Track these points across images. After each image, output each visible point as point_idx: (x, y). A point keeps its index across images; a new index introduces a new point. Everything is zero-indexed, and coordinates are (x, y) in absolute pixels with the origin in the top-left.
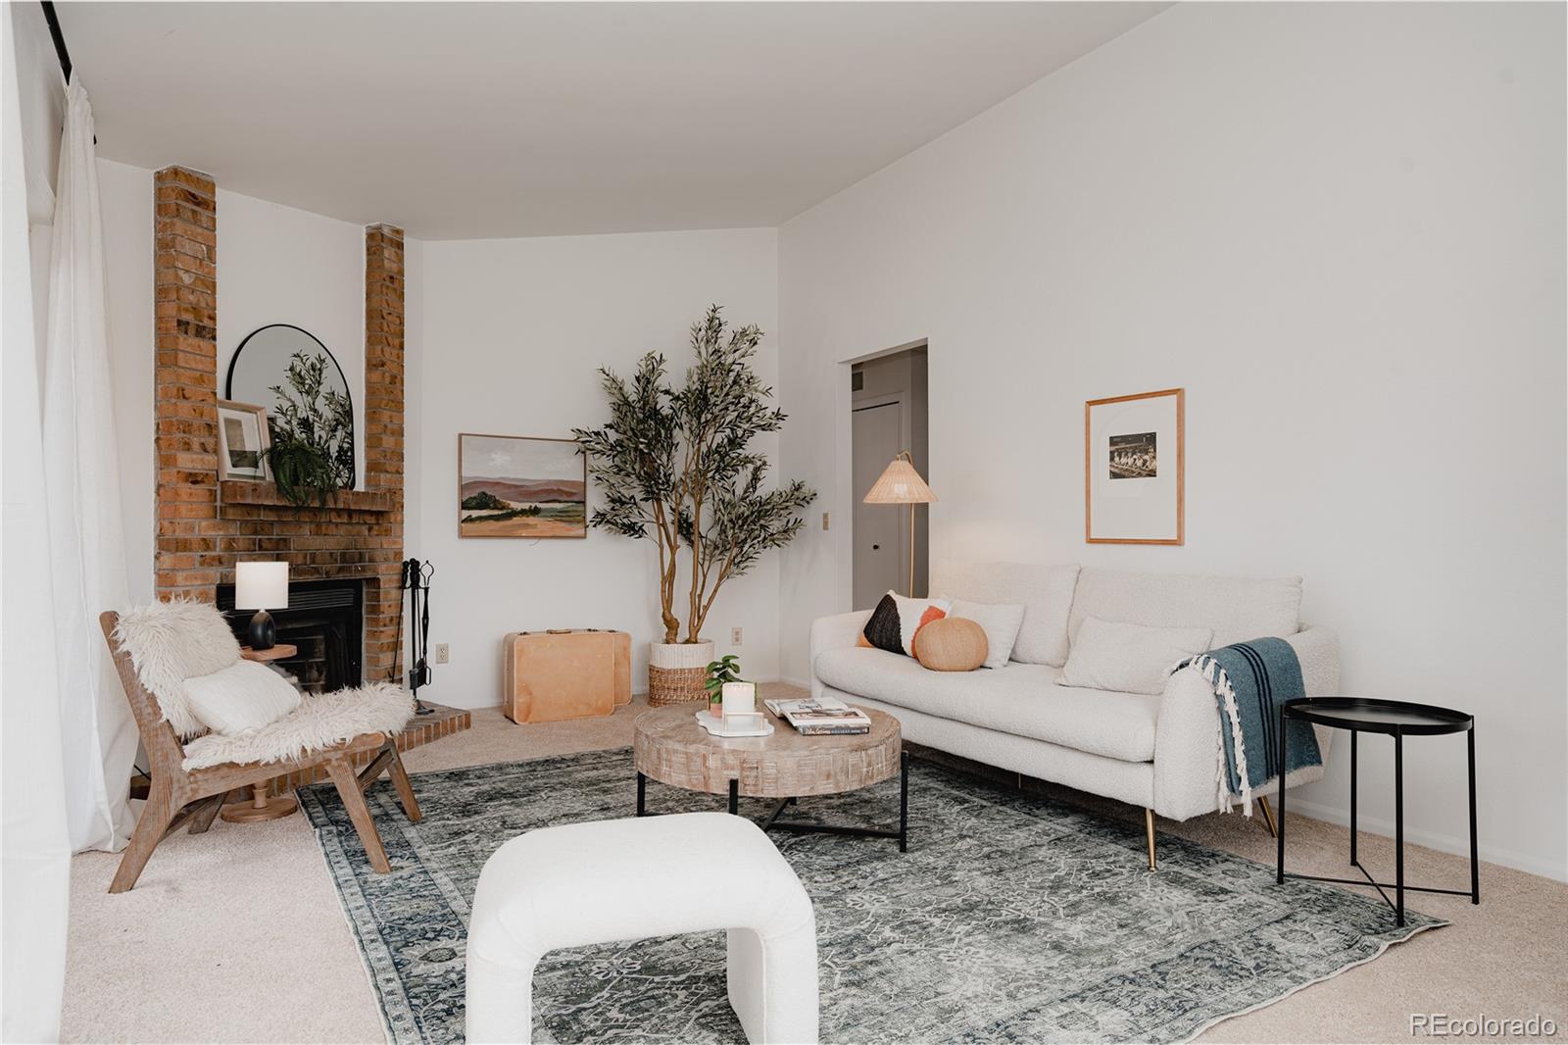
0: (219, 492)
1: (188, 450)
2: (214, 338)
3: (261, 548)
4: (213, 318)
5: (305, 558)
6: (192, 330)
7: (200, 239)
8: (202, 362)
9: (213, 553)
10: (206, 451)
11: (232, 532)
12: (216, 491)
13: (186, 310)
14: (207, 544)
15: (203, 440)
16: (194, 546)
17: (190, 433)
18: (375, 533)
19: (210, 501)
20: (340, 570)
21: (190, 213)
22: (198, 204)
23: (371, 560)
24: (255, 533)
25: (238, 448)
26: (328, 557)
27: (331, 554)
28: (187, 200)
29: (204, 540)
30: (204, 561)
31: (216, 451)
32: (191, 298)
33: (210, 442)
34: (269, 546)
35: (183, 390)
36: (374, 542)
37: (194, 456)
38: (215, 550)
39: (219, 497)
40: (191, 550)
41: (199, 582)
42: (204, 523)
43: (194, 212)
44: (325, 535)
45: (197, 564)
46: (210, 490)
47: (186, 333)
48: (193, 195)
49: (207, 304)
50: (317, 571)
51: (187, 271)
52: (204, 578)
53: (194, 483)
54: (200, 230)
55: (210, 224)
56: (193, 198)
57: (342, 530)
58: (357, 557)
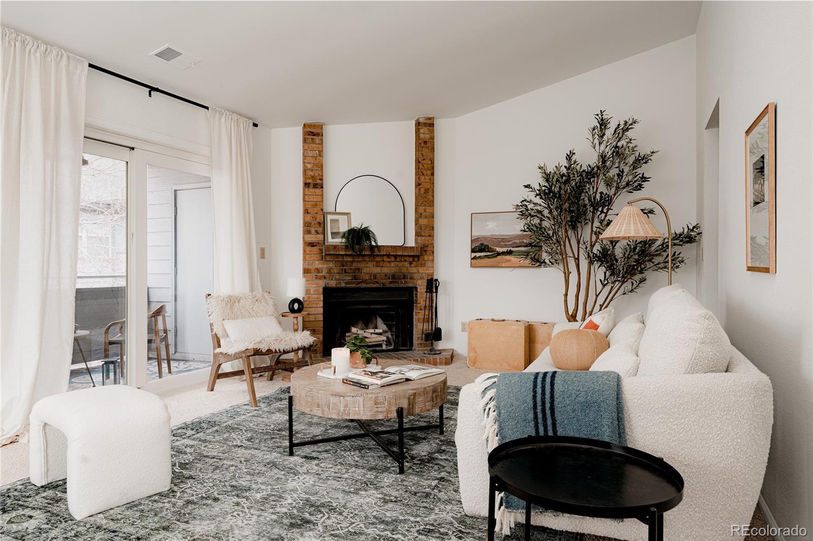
0: (324, 249)
1: (310, 233)
2: (322, 187)
3: (345, 272)
4: (321, 179)
5: (371, 276)
6: (311, 186)
7: (315, 149)
8: (316, 198)
9: (321, 274)
10: (318, 233)
11: (331, 266)
12: (322, 249)
13: (309, 178)
14: (318, 270)
15: (316, 229)
16: (312, 271)
17: (310, 226)
18: (414, 265)
19: (320, 254)
20: (391, 283)
21: (310, 140)
22: (314, 135)
23: (412, 278)
24: (343, 266)
25: (335, 231)
26: (384, 276)
27: (386, 275)
28: (309, 135)
29: (317, 269)
30: (317, 277)
31: (324, 233)
32: (311, 173)
33: (320, 230)
34: (350, 271)
35: (307, 210)
36: (413, 270)
37: (312, 236)
38: (322, 272)
39: (324, 251)
40: (311, 273)
41: (314, 286)
42: (317, 262)
43: (312, 139)
44: (382, 266)
45: (314, 279)
46: (320, 249)
47: (309, 187)
48: (312, 132)
49: (319, 174)
50: (377, 282)
51: (310, 163)
52: (317, 284)
53: (312, 246)
54: (315, 145)
55: (320, 142)
56: (313, 134)
57: (393, 264)
58: (402, 276)
